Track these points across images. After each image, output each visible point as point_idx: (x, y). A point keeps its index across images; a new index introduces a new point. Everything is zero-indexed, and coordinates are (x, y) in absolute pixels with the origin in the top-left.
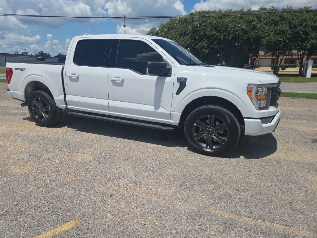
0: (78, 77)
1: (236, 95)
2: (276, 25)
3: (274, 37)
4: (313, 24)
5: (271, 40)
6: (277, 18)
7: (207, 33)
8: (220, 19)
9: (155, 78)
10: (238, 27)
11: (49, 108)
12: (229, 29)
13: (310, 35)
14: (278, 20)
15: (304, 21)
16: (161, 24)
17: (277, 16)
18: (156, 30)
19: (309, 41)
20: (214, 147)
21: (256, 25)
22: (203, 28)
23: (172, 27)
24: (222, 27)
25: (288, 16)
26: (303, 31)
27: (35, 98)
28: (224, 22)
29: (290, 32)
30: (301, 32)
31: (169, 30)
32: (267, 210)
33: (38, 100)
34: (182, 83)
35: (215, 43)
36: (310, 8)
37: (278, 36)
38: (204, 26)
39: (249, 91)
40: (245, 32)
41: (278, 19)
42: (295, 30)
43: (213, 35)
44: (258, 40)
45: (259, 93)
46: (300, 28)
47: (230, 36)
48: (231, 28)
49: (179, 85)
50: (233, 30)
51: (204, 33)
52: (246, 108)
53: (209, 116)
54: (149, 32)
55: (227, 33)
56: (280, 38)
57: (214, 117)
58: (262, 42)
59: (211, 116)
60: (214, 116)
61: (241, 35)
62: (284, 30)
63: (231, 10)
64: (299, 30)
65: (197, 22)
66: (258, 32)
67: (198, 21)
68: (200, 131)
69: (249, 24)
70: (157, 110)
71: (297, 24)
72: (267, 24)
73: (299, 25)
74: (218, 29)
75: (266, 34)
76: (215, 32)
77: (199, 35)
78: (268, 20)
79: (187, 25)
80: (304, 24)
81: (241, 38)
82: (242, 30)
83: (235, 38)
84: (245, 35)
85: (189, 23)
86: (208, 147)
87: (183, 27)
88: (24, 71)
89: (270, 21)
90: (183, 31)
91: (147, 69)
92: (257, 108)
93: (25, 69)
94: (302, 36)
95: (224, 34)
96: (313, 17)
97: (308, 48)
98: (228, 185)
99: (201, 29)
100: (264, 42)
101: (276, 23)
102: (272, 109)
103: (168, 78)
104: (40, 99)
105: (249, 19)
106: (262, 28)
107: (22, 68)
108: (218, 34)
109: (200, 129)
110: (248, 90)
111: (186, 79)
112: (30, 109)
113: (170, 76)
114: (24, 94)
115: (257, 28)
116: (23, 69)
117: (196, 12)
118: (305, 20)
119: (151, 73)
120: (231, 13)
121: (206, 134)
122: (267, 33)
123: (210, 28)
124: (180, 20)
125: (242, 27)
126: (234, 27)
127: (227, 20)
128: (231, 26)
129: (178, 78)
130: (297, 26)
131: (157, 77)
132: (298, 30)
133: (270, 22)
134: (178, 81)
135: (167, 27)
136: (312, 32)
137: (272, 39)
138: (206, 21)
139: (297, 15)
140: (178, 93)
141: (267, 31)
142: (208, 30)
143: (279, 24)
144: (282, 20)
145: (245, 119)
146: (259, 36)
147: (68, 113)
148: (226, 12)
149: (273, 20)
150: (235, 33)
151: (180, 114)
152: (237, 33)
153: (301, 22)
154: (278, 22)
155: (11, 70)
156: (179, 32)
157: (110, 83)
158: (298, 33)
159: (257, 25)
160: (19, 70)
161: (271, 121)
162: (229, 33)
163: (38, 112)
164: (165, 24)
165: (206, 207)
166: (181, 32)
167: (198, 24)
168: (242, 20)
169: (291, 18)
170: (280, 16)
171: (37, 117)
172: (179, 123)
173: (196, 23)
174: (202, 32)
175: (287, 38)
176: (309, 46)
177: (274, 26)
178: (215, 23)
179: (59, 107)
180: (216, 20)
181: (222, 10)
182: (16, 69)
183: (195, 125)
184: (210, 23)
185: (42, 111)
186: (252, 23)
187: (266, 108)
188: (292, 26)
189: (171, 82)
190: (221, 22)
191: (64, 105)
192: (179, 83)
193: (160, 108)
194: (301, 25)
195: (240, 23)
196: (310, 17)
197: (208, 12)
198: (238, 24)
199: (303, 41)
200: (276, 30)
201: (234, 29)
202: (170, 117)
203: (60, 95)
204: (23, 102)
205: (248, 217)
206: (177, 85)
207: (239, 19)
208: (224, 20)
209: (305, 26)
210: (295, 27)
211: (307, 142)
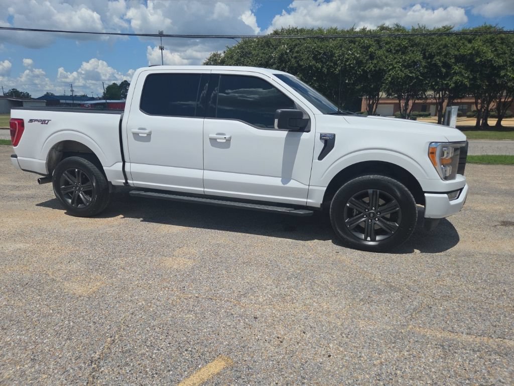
0: (149, 134)
1: (413, 158)
2: (403, 53)
3: (401, 70)
4: (456, 53)
5: (398, 76)
6: (405, 43)
7: (302, 63)
8: (321, 42)
9: (284, 134)
10: (348, 55)
11: (94, 184)
12: (335, 57)
13: (453, 69)
14: (407, 45)
15: (444, 48)
16: (227, 47)
17: (405, 39)
18: (220, 57)
19: (452, 78)
20: (378, 238)
21: (375, 53)
22: (295, 55)
23: (246, 52)
24: (324, 54)
25: (420, 39)
26: (442, 62)
27: (69, 169)
28: (327, 46)
29: (424, 64)
30: (440, 64)
31: (243, 57)
32: (488, 323)
33: (72, 173)
34: (328, 143)
35: (315, 78)
36: (452, 28)
37: (407, 70)
38: (297, 52)
39: (431, 153)
40: (359, 63)
41: (407, 43)
42: (431, 61)
43: (310, 67)
44: (379, 75)
45: (445, 156)
46: (439, 57)
47: (337, 68)
48: (339, 56)
49: (322, 145)
50: (342, 60)
51: (297, 62)
52: (428, 178)
53: (370, 191)
54: (209, 59)
55: (332, 64)
56: (411, 73)
57: (378, 193)
58: (385, 78)
59: (373, 191)
60: (378, 191)
61: (353, 68)
62: (415, 60)
63: (336, 29)
64: (437, 61)
65: (286, 46)
66: (378, 62)
67: (288, 44)
68: (355, 214)
69: (364, 51)
70: (286, 184)
71: (434, 51)
72: (391, 51)
73: (437, 53)
74: (319, 57)
75: (390, 66)
76: (313, 62)
77: (289, 67)
78: (392, 45)
79: (270, 49)
80: (443, 51)
81: (354, 71)
82: (354, 59)
83: (345, 72)
84: (359, 67)
85: (273, 46)
86: (369, 239)
87: (264, 53)
88: (47, 124)
89: (396, 47)
90: (264, 59)
91: (276, 121)
92: (442, 176)
93: (49, 121)
94: (442, 69)
95: (328, 65)
96: (456, 41)
97: (450, 87)
98: (418, 292)
99: (292, 57)
100: (388, 79)
101: (403, 50)
102: (459, 178)
103: (305, 135)
104: (76, 170)
105: (365, 43)
106: (384, 57)
107: (43, 119)
108: (319, 65)
109: (355, 211)
110: (430, 151)
111: (334, 135)
112: (57, 188)
113: (308, 131)
114: (46, 163)
115: (377, 58)
116: (45, 121)
117: (283, 29)
118: (446, 46)
119: (281, 127)
120: (337, 33)
121: (364, 219)
122: (392, 64)
123: (306, 56)
124: (258, 42)
125: (354, 54)
126: (343, 54)
127: (332, 43)
128: (337, 53)
129: (321, 134)
130: (434, 55)
131: (287, 132)
132: (435, 61)
133: (395, 49)
134: (321, 138)
135: (238, 52)
136: (455, 64)
137: (398, 74)
138: (299, 44)
139: (433, 39)
140: (321, 157)
141: (391, 63)
142: (303, 59)
143: (408, 52)
144: (412, 46)
145: (426, 195)
146: (380, 69)
147: (130, 192)
148: (329, 31)
149: (399, 45)
150: (345, 64)
151: (325, 189)
152: (348, 63)
153: (440, 49)
154: (406, 48)
155: (21, 122)
156: (257, 61)
157: (208, 142)
158: (436, 65)
159: (377, 52)
160: (36, 122)
161: (457, 196)
162: (335, 64)
163: (72, 193)
164: (235, 47)
165: (403, 325)
166: (261, 60)
167: (287, 49)
168: (354, 44)
169: (426, 43)
170: (410, 40)
171: (70, 201)
172: (321, 202)
173: (284, 47)
174: (293, 61)
175: (420, 73)
176: (453, 85)
177: (401, 54)
178: (313, 47)
179: (113, 183)
180: (316, 43)
181: (323, 28)
182: (31, 121)
183: (348, 205)
184: (306, 48)
185: (79, 190)
186: (370, 50)
187: (452, 177)
188: (427, 54)
189: (310, 140)
190: (323, 47)
191: (123, 179)
192: (324, 141)
193: (292, 180)
194: (439, 54)
195: (351, 50)
196: (451, 41)
197: (302, 31)
198: (348, 50)
199: (443, 77)
200: (404, 61)
201: (343, 58)
202: (308, 193)
203: (115, 163)
204: (43, 177)
205: (467, 334)
206: (321, 145)
207: (350, 42)
208: (326, 43)
209: (445, 56)
210: (431, 56)
211: (496, 226)
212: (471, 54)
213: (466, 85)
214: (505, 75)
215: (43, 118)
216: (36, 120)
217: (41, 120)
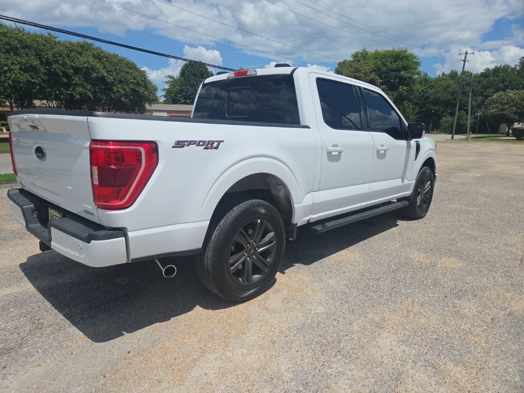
2: (16, 54)
4: (72, 64)
19: (74, 89)
30: (60, 73)
36: (57, 37)
56: (33, 78)
62: (34, 64)
71: (51, 58)
80: (60, 60)
89: (4, 45)
104: (259, 221)
132: (54, 69)
144: (23, 48)
153: (56, 57)
154: (17, 49)
172: (412, 192)
175: (42, 79)
182: (179, 144)
194: (56, 62)
209: (63, 65)
210: (49, 63)
212: (87, 67)
213: (90, 97)
214: (118, 91)
215: (207, 138)
216: (190, 143)
217: (204, 142)
